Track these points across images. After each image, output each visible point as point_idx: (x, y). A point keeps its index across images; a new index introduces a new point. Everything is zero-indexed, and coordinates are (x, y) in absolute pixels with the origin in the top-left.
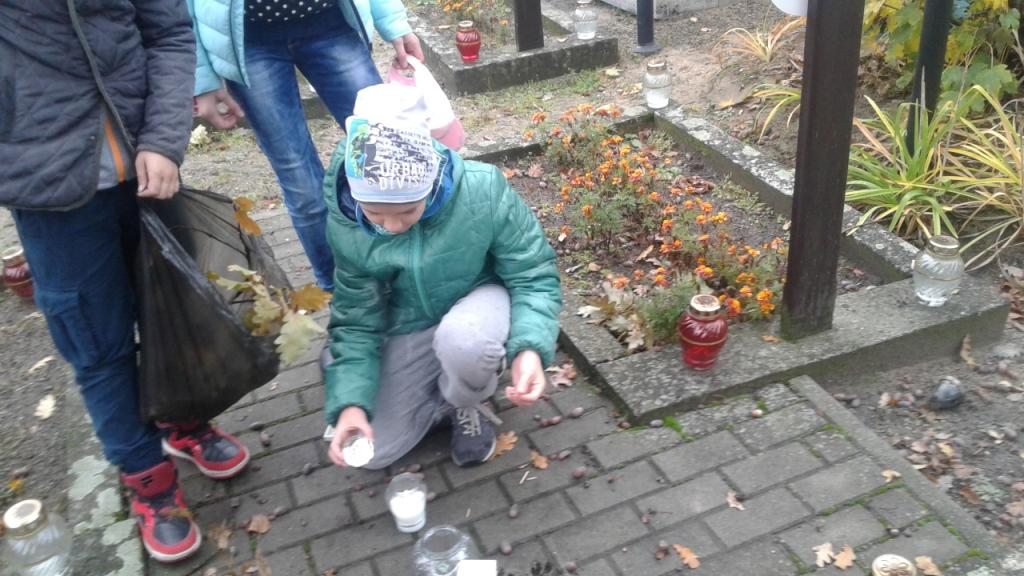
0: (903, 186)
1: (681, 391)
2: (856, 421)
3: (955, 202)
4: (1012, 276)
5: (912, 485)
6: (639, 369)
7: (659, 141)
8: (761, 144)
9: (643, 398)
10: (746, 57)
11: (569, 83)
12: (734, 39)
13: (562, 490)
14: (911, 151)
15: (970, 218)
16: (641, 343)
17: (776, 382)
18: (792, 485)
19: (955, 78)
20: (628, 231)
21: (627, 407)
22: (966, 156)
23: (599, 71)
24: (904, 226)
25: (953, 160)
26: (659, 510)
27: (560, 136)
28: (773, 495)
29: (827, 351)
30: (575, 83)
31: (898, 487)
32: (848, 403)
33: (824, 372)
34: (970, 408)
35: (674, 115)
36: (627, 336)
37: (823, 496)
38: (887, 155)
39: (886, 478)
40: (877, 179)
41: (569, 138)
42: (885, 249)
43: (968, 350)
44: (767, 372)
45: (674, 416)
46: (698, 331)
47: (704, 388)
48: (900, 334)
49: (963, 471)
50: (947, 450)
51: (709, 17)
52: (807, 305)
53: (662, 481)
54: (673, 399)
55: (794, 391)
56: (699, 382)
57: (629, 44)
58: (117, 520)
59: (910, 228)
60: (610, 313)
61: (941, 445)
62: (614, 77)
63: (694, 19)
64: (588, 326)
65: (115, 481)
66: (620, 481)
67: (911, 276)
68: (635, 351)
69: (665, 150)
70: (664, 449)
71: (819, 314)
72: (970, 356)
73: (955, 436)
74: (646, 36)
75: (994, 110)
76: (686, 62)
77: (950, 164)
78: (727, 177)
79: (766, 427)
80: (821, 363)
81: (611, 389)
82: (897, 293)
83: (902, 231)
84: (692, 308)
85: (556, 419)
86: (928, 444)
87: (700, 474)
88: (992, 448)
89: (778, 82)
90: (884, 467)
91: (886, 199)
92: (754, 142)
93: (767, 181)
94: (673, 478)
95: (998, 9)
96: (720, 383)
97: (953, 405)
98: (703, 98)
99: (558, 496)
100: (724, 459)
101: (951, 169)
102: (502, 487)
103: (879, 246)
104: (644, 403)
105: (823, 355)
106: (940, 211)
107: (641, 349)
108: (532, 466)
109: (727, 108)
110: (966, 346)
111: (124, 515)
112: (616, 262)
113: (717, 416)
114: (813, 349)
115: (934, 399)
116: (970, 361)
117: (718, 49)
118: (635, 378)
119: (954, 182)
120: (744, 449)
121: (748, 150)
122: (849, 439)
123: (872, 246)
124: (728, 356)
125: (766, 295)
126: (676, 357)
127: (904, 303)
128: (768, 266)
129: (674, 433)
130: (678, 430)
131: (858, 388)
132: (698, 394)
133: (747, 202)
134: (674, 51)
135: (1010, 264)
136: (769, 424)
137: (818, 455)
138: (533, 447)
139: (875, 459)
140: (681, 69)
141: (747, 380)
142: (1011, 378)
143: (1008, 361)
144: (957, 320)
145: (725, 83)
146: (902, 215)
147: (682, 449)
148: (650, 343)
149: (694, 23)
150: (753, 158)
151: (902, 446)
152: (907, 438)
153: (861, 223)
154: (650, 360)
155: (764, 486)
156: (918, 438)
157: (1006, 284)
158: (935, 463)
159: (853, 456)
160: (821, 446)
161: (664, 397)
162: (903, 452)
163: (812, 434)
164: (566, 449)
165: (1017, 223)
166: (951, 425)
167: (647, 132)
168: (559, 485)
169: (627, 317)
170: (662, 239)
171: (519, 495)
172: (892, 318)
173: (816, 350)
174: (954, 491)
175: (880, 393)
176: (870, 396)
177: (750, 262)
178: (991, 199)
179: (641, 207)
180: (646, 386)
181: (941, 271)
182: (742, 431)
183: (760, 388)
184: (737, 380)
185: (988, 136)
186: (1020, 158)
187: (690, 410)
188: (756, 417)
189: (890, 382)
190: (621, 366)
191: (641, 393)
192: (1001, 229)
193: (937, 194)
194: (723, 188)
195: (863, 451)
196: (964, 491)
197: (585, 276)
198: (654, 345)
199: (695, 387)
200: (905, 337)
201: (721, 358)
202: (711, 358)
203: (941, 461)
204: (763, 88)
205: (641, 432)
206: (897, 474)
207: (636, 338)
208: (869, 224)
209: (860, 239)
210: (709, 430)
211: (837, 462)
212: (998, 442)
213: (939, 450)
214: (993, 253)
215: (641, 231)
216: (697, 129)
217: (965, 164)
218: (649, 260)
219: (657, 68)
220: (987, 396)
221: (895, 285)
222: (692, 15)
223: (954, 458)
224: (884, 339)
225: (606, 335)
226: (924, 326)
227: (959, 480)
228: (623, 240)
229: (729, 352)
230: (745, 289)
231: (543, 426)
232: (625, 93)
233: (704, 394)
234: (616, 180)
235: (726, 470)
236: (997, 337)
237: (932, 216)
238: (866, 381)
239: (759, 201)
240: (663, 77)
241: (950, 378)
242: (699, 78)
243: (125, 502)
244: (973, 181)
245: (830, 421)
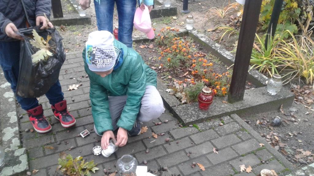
0: (263, 59)
1: (198, 116)
2: (251, 128)
3: (278, 64)
4: (294, 87)
5: (268, 148)
6: (185, 109)
7: (190, 40)
8: (220, 43)
9: (187, 118)
10: (216, 16)
11: (161, 20)
12: (212, 11)
13: (162, 145)
14: (266, 49)
15: (283, 69)
16: (186, 101)
17: (226, 115)
18: (232, 146)
19: (281, 28)
20: (181, 67)
21: (182, 120)
22: (281, 51)
23: (171, 17)
24: (263, 71)
25: (278, 52)
26: (192, 153)
27: (160, 36)
28: (227, 149)
29: (242, 107)
30: (163, 20)
31: (264, 149)
32: (248, 122)
33: (241, 113)
34: (283, 126)
35: (195, 32)
36: (181, 99)
37: (242, 150)
38: (258, 49)
39: (260, 146)
40: (256, 56)
41: (163, 37)
42: (258, 77)
43: (282, 109)
44: (224, 112)
45: (196, 124)
46: (204, 99)
47: (205, 116)
48: (263, 103)
49: (282, 145)
50: (277, 138)
51: (204, 3)
52: (237, 92)
53: (193, 143)
54: (196, 119)
55: (232, 118)
56: (204, 114)
57: (180, 9)
58: (19, 148)
59: (264, 72)
60: (176, 92)
61: (275, 137)
62: (175, 19)
63: (200, 4)
64: (169, 95)
65: (18, 136)
66: (180, 143)
67: (266, 86)
68: (184, 104)
69: (191, 43)
70: (193, 134)
71: (239, 95)
72: (282, 110)
73: (279, 134)
74: (185, 8)
75: (291, 37)
76: (197, 17)
77: (277, 53)
78: (210, 52)
79: (224, 129)
80: (240, 110)
81: (177, 114)
82: (262, 90)
83: (262, 72)
84: (203, 91)
85: (160, 123)
86: (271, 136)
87: (205, 142)
88: (290, 138)
89: (226, 25)
90: (260, 143)
91: (257, 62)
92: (218, 42)
93: (223, 54)
94: (196, 143)
95: (295, 8)
96: (210, 115)
97: (278, 125)
98: (203, 28)
99: (161, 147)
100: (212, 138)
101: (277, 54)
102: (143, 142)
103: (256, 76)
104: (187, 120)
105: (241, 108)
106: (274, 67)
107: (185, 103)
108: (153, 137)
109: (210, 31)
110: (281, 107)
111: (21, 147)
112: (177, 76)
113: (209, 124)
114: (238, 106)
115: (273, 123)
116: (283, 112)
117: (207, 13)
118: (184, 112)
119: (278, 58)
120: (218, 135)
121: (217, 45)
122: (249, 133)
123: (254, 76)
124: (212, 107)
125: (225, 89)
126: (197, 106)
127: (264, 94)
128: (224, 80)
129: (196, 129)
130: (198, 128)
131: (250, 118)
132: (204, 118)
133: (216, 61)
134: (194, 13)
135: (294, 84)
136: (225, 128)
137: (240, 138)
138: (153, 131)
139: (257, 140)
140: (196, 19)
141: (218, 114)
142: (294, 117)
143: (294, 113)
144: (280, 100)
145: (209, 24)
146: (263, 67)
147: (199, 134)
148: (188, 102)
149: (200, 5)
150: (218, 47)
151: (264, 136)
152: (265, 134)
153: (251, 69)
154: (189, 106)
155: (224, 146)
156: (269, 134)
157: (292, 90)
158: (274, 142)
159: (250, 139)
160: (241, 135)
161: (193, 118)
162: (264, 138)
163: (238, 131)
164: (163, 132)
165: (296, 72)
166: (278, 131)
167: (186, 37)
168: (161, 143)
169: (181, 93)
170: (191, 70)
171: (149, 146)
172: (260, 98)
173: (239, 106)
174: (279, 150)
175: (257, 120)
176: (254, 121)
177: (219, 79)
178: (289, 64)
179: (185, 60)
180: (188, 114)
181: (276, 85)
182: (217, 129)
183: (223, 116)
184: (215, 114)
185: (289, 45)
186: (299, 53)
187: (201, 122)
188: (221, 125)
189: (259, 117)
190: (180, 108)
191: (186, 116)
192: (291, 73)
193: (273, 62)
194: (209, 56)
195: (253, 137)
196: (283, 151)
197: (167, 80)
198: (190, 102)
199: (202, 116)
200: (264, 104)
201: (210, 107)
202: (208, 107)
203: (275, 141)
204: (221, 26)
205: (186, 128)
206: (264, 145)
207: (184, 100)
208: (253, 69)
209: (250, 74)
210: (207, 129)
211: (245, 140)
212: (292, 136)
213: (274, 138)
214: (289, 80)
215: (184, 67)
216: (201, 37)
217: (282, 53)
218: (187, 76)
219: (190, 17)
220: (288, 123)
221: (261, 88)
222: (199, 2)
223: (279, 140)
224: (259, 104)
225: (175, 98)
226: (270, 101)
227: (281, 147)
228: (179, 69)
229: (213, 105)
230: (218, 87)
231: (156, 125)
232: (178, 25)
233: (205, 118)
234: (177, 51)
235: (213, 141)
236: (290, 105)
237: (271, 68)
238: (253, 116)
239: (220, 60)
240: (192, 20)
241: (278, 117)
242: (201, 22)
243: (21, 142)
244: (284, 59)
245: (243, 128)
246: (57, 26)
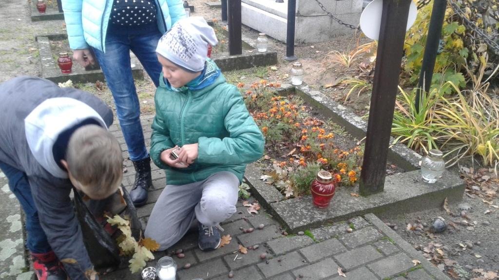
0: (414, 127)
1: (312, 218)
2: (398, 236)
3: (437, 136)
4: (465, 172)
5: (426, 268)
6: (292, 206)
7: (297, 99)
8: (345, 105)
9: (294, 221)
10: (338, 65)
11: (253, 72)
12: (332, 56)
13: (255, 265)
14: (418, 112)
15: (445, 143)
16: (292, 194)
17: (357, 216)
18: (369, 265)
19: (438, 78)
20: (284, 141)
21: (286, 224)
22: (442, 115)
23: (268, 67)
24: (414, 146)
25: (437, 116)
26: (304, 276)
27: (251, 95)
28: (360, 270)
29: (382, 202)
30: (256, 72)
31: (420, 268)
32: (392, 227)
33: (382, 212)
34: (450, 232)
35: (305, 89)
36: (285, 190)
37: (384, 271)
38: (406, 112)
39: (414, 263)
40: (401, 123)
41: (255, 96)
42: (406, 156)
43: (447, 205)
44: (354, 211)
45: (309, 230)
46: (321, 189)
47: (324, 217)
48: (416, 195)
49: (449, 262)
50: (440, 252)
51: (320, 46)
52: (372, 179)
53: (305, 261)
54: (309, 222)
55: (367, 221)
56: (321, 214)
57: (282, 55)
58: (23, 272)
59: (416, 147)
60: (276, 179)
61: (438, 249)
62: (275, 71)
63: (313, 47)
64: (265, 185)
65: (23, 252)
66: (284, 261)
67: (420, 169)
68: (289, 198)
69: (300, 105)
70: (305, 246)
71: (377, 184)
72: (447, 208)
73: (443, 245)
74: (290, 52)
75: (457, 93)
76: (309, 66)
77: (435, 118)
78: (330, 119)
79: (355, 237)
80: (379, 207)
81: (278, 215)
82: (413, 176)
83: (413, 148)
84: (318, 177)
85: (251, 229)
86: (431, 249)
87: (324, 258)
88: (462, 252)
89: (353, 77)
90: (412, 258)
91: (405, 133)
92: (342, 104)
93: (349, 121)
94: (310, 261)
95: (459, 48)
96: (332, 215)
97: (441, 231)
98: (318, 82)
99: (253, 267)
100: (335, 252)
101: (435, 120)
102: (224, 261)
103: (404, 154)
104: (295, 223)
105: (380, 204)
106: (431, 140)
107: (291, 197)
108: (240, 252)
109: (329, 87)
110: (446, 203)
111: (27, 269)
112: (278, 156)
113: (331, 231)
114: (375, 201)
115: (433, 227)
116: (448, 210)
117: (324, 61)
118: (290, 211)
119: (438, 126)
120: (344, 247)
121: (340, 107)
122: (395, 244)
123: (400, 153)
124: (334, 202)
125: (353, 173)
126: (310, 202)
127: (417, 181)
128: (352, 160)
129: (310, 238)
130: (312, 237)
131: (397, 221)
132: (321, 220)
133: (340, 131)
134: (303, 61)
135: (464, 166)
136: (356, 236)
137: (380, 251)
138: (239, 243)
139: (408, 254)
140: (307, 69)
141: (344, 214)
142: (467, 219)
143: (466, 211)
144: (442, 190)
145: (328, 76)
146: (413, 140)
147: (314, 246)
148: (296, 194)
149: (312, 48)
150: (343, 110)
151: (419, 249)
152: (421, 246)
153: (394, 143)
154: (297, 202)
155: (356, 265)
156: (427, 246)
157: (462, 175)
158: (436, 258)
159: (397, 253)
160: (382, 247)
161: (305, 220)
162: (420, 252)
163: (377, 241)
164: (257, 244)
165: (467, 147)
166: (441, 240)
167: (292, 96)
168: (254, 262)
169: (285, 181)
170: (300, 146)
171: (234, 266)
172: (411, 188)
173: (377, 201)
174: (445, 272)
175: (407, 224)
176: (402, 225)
177: (344, 158)
178: (455, 135)
179: (290, 130)
180: (296, 215)
181: (434, 167)
182: (343, 238)
183: (352, 217)
184: (340, 214)
185: (454, 105)
186: (469, 117)
187: (317, 227)
188: (349, 232)
189: (411, 218)
190: (283, 204)
191: (293, 218)
192: (459, 149)
193: (429, 132)
194: (328, 124)
195: (402, 250)
196: (451, 272)
197: (263, 161)
198: (298, 196)
199: (319, 216)
200: (418, 197)
201: (331, 203)
202: (327, 203)
203: (438, 257)
204: (346, 79)
205: (293, 237)
206: (419, 262)
207: (289, 192)
208: (398, 144)
209: (394, 150)
210: (327, 237)
211: (390, 255)
212: (464, 249)
213: (437, 252)
214: (456, 160)
215: (290, 142)
216: (316, 96)
217: (442, 118)
218: (294, 155)
219: (298, 66)
220: (457, 227)
221: (412, 172)
222: (312, 45)
223: (444, 255)
224: (409, 197)
225: (275, 189)
226: (426, 192)
227: (447, 267)
228: (281, 145)
229: (335, 200)
230: (342, 170)
231: (244, 233)
232: (280, 78)
233: (324, 220)
234: (278, 116)
235: (337, 257)
236: (459, 199)
237: (427, 142)
238: (400, 217)
239: (345, 131)
240: (300, 70)
241: (440, 217)
242: (315, 73)
243: (27, 263)
244: (445, 126)
245: (385, 235)
246: (90, 83)
